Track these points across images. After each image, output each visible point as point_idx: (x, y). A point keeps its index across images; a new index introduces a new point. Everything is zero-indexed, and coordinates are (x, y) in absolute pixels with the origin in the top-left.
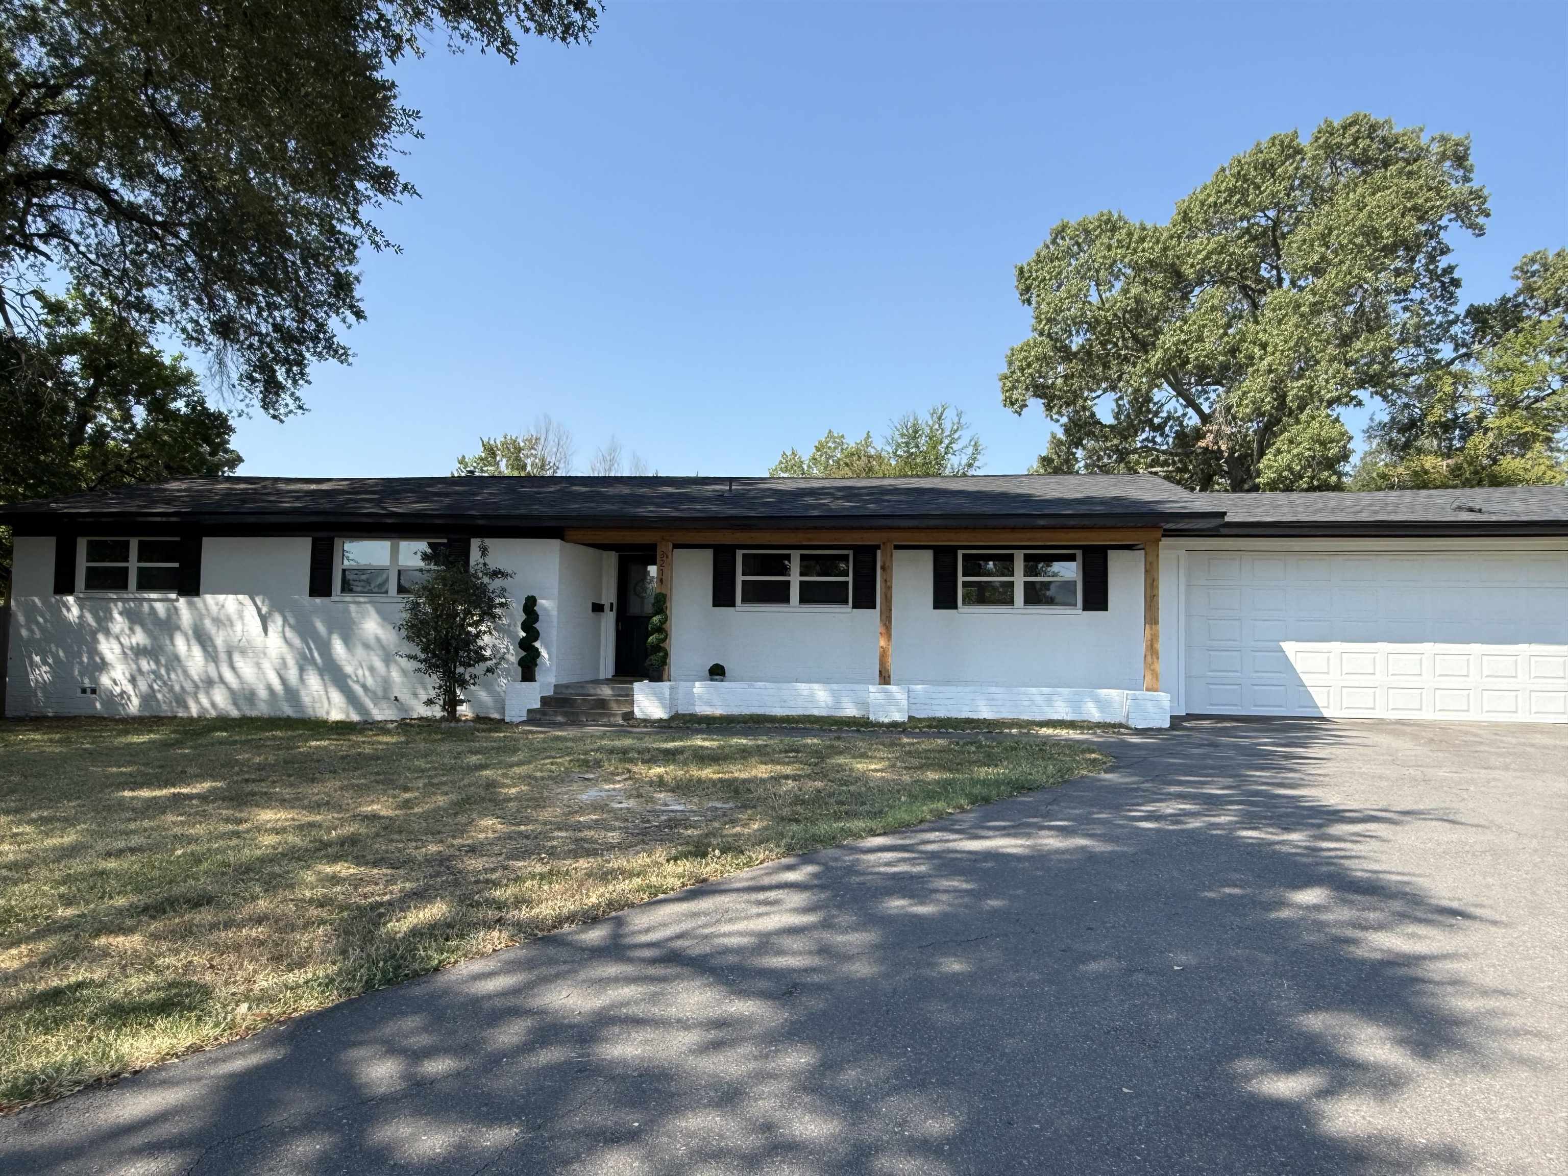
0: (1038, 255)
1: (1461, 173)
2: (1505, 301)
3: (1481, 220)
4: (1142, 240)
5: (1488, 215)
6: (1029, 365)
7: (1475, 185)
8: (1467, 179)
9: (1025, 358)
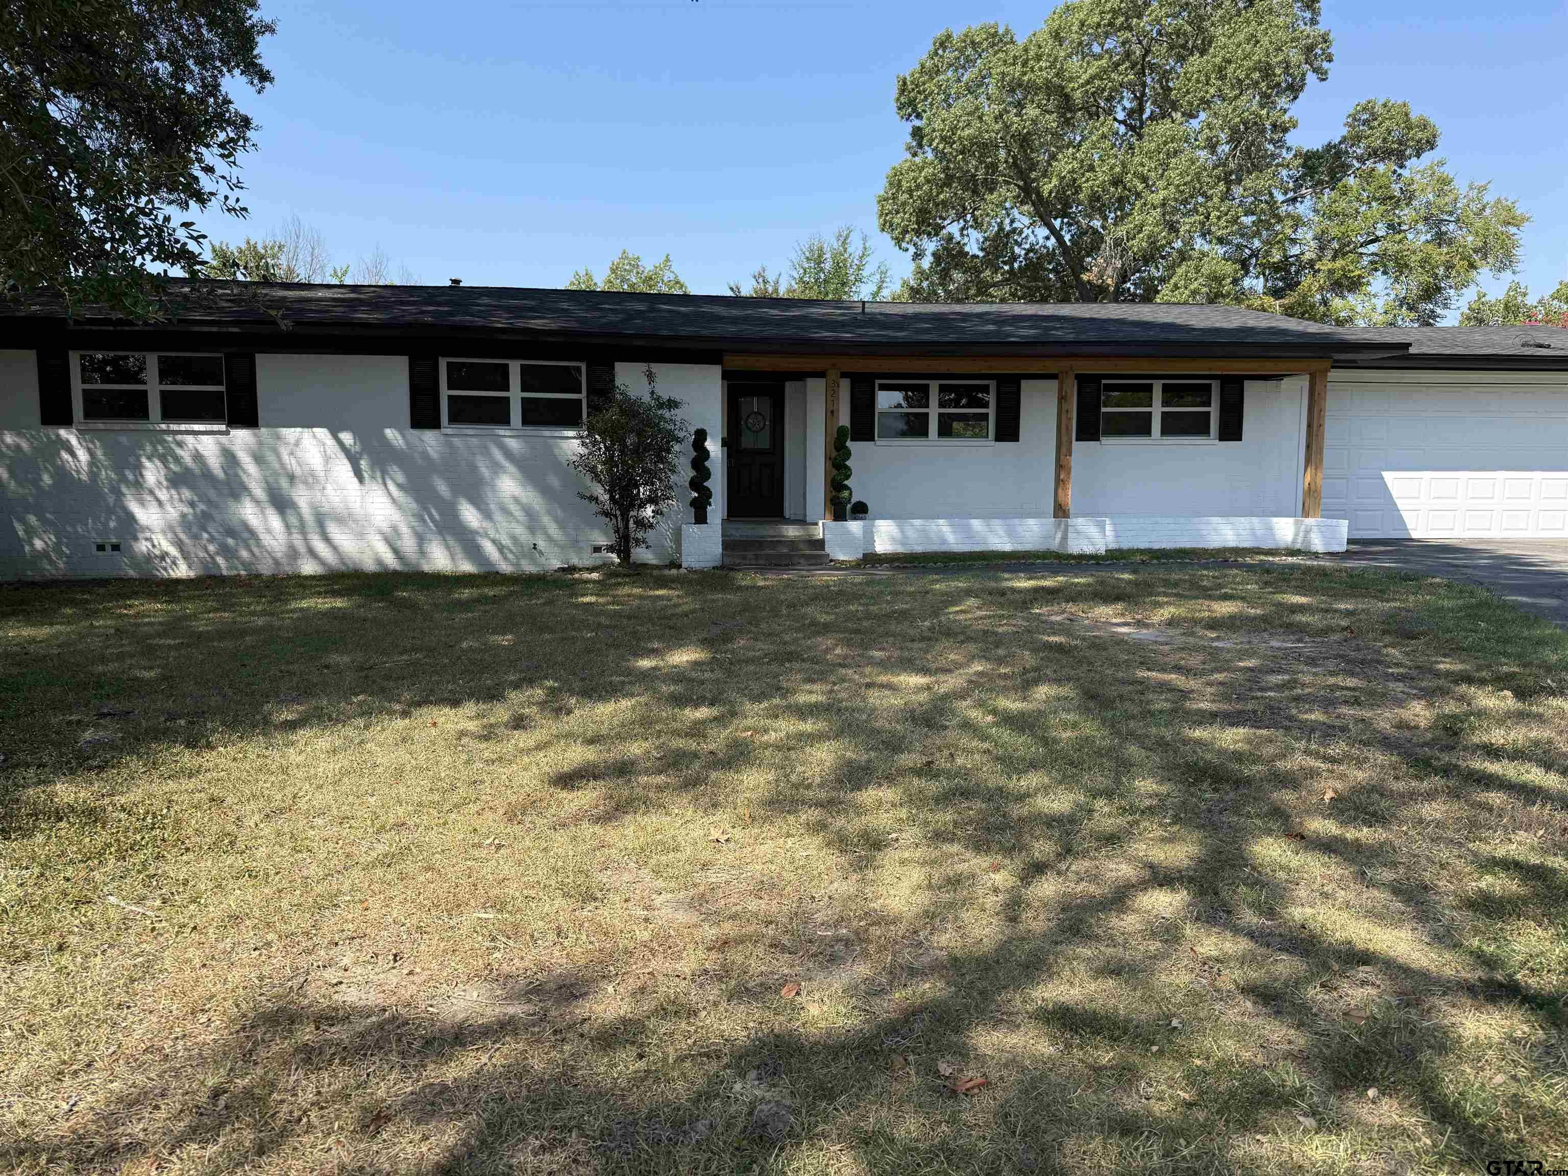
0: (923, 66)
1: (1308, 15)
2: (1329, 147)
3: (1326, 65)
4: (1038, 58)
5: (1330, 61)
6: (918, 187)
7: (1321, 28)
8: (1314, 22)
9: (915, 179)
